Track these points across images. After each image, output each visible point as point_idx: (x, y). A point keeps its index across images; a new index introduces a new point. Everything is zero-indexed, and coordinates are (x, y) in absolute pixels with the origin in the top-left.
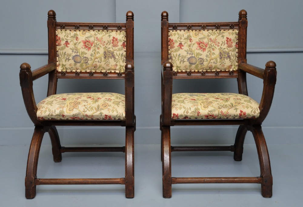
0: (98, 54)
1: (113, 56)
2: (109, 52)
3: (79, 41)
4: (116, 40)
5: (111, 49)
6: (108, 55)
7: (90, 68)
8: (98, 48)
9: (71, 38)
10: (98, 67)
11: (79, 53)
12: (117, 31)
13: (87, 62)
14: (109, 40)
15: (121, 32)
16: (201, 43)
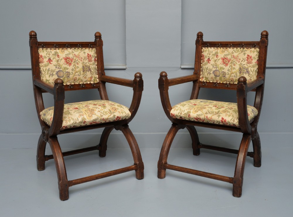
0: (78, 68)
1: (90, 70)
2: (87, 67)
3: (61, 58)
4: (90, 56)
5: (88, 64)
6: (86, 69)
7: (70, 81)
8: (78, 64)
9: (53, 56)
10: (77, 80)
11: (62, 68)
12: (89, 49)
13: (68, 76)
14: (85, 56)
15: (92, 49)
16: (225, 59)
